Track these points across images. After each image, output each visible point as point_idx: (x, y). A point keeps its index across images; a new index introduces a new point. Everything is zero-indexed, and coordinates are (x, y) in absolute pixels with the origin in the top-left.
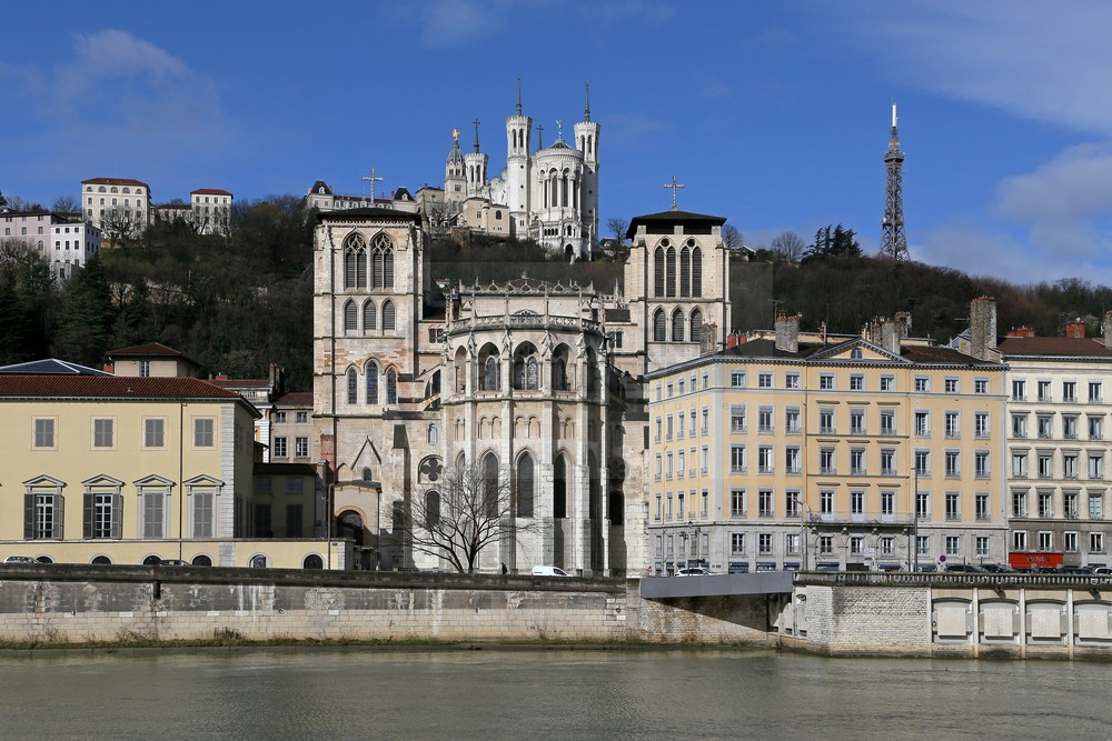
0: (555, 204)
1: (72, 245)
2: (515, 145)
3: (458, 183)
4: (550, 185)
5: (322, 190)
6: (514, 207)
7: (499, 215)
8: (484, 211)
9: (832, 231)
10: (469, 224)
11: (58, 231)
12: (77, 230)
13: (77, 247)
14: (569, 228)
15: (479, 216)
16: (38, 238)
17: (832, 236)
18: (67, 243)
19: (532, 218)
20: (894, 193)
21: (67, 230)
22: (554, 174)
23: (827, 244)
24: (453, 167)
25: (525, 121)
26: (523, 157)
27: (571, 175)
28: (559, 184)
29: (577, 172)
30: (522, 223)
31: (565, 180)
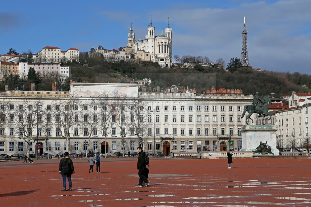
0: (162, 52)
1: (66, 72)
2: (150, 35)
3: (132, 44)
4: (161, 47)
5: (101, 48)
6: (151, 52)
7: (147, 55)
8: (143, 54)
9: (234, 59)
10: (139, 58)
11: (62, 68)
12: (67, 68)
13: (67, 73)
14: (167, 59)
15: (142, 55)
16: (57, 70)
17: (234, 60)
18: (65, 71)
19: (155, 56)
20: (245, 43)
21: (64, 68)
22: (162, 43)
23: (233, 63)
24: (130, 39)
25: (153, 28)
26: (153, 38)
27: (167, 44)
28: (164, 47)
29: (168, 43)
30: (153, 57)
31: (165, 45)
